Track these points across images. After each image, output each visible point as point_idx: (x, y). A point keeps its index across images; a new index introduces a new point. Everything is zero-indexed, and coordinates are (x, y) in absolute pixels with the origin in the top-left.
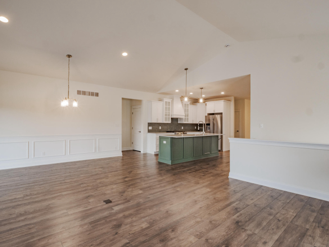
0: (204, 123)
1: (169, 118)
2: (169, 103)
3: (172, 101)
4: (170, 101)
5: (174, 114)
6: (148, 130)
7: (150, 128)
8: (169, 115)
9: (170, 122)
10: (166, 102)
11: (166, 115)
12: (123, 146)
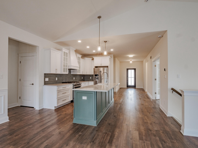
0: (93, 74)
1: (67, 69)
2: (67, 53)
3: (69, 52)
4: (67, 51)
5: (72, 65)
6: (45, 82)
7: (47, 79)
8: (67, 66)
9: (67, 73)
10: (64, 52)
11: (64, 66)
12: (9, 103)
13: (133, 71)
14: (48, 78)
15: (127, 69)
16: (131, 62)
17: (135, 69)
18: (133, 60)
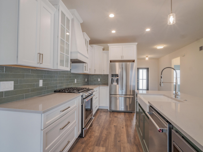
1: (67, 59)
2: (68, 21)
10: (63, 15)
13: (145, 71)
14: (13, 82)
15: (138, 69)
16: (147, 59)
17: (148, 69)
18: (149, 56)
